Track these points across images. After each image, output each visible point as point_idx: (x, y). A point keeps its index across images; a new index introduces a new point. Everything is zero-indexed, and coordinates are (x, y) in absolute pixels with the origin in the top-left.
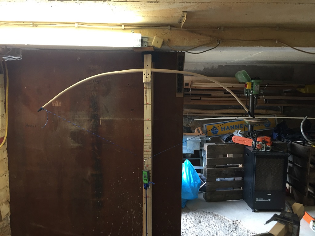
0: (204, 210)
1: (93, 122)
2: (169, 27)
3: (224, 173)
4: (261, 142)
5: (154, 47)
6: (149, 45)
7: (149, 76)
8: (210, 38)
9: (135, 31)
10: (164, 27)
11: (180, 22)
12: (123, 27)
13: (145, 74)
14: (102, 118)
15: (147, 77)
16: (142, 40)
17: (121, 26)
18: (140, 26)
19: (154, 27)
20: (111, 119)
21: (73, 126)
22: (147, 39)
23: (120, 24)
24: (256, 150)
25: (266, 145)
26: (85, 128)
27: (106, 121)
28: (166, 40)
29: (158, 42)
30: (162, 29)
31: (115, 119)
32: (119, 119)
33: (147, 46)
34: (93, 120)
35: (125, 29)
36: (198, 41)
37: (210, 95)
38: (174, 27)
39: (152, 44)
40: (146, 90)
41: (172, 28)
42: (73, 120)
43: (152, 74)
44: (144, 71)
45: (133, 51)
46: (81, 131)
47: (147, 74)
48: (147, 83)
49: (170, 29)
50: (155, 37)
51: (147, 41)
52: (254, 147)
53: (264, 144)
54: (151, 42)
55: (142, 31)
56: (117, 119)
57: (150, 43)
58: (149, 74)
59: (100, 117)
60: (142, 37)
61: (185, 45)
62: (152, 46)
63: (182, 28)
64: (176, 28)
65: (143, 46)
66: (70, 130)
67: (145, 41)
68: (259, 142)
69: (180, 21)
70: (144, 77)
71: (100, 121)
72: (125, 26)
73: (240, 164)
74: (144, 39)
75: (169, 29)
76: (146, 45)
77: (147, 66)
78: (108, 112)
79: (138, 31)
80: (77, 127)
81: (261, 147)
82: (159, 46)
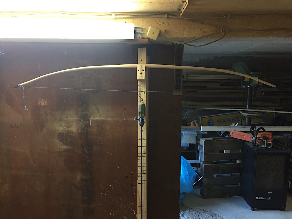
0: (201, 208)
1: (82, 122)
2: (166, 16)
3: (221, 169)
4: (261, 139)
5: (149, 39)
6: (143, 37)
7: (144, 73)
8: (214, 27)
9: (127, 20)
10: (161, 16)
11: (180, 10)
12: (113, 16)
13: (138, 70)
14: (92, 118)
15: (141, 74)
16: (135, 31)
17: (112, 15)
18: (133, 15)
19: (148, 16)
20: (101, 119)
21: (61, 127)
22: (141, 30)
23: (110, 13)
24: (256, 146)
25: (267, 142)
26: (74, 129)
27: (96, 121)
28: (163, 30)
29: (153, 33)
30: (158, 17)
31: (106, 119)
32: (111, 119)
33: (141, 38)
34: (82, 121)
35: (115, 18)
36: (200, 32)
37: (206, 87)
38: (172, 15)
39: (147, 36)
40: (140, 87)
41: (170, 17)
42: (61, 120)
43: (147, 69)
44: (138, 66)
45: (126, 44)
46: (69, 132)
47: (142, 70)
48: (141, 80)
49: (168, 18)
50: (150, 27)
51: (141, 32)
52: (254, 142)
53: (265, 141)
54: (146, 33)
55: (135, 20)
56: (109, 119)
57: (144, 34)
58: (143, 70)
59: (90, 117)
60: (135, 28)
61: (185, 36)
62: (147, 38)
63: (182, 16)
64: (174, 17)
65: (136, 38)
66: (58, 130)
67: (139, 32)
68: (259, 138)
69: (180, 8)
70: (138, 73)
71: (90, 121)
72: (115, 15)
73: (239, 159)
74: (138, 30)
75: (166, 18)
76: (140, 36)
77: (142, 60)
78: (99, 112)
79: (131, 20)
80: (65, 127)
81: (262, 143)
82: (154, 37)
